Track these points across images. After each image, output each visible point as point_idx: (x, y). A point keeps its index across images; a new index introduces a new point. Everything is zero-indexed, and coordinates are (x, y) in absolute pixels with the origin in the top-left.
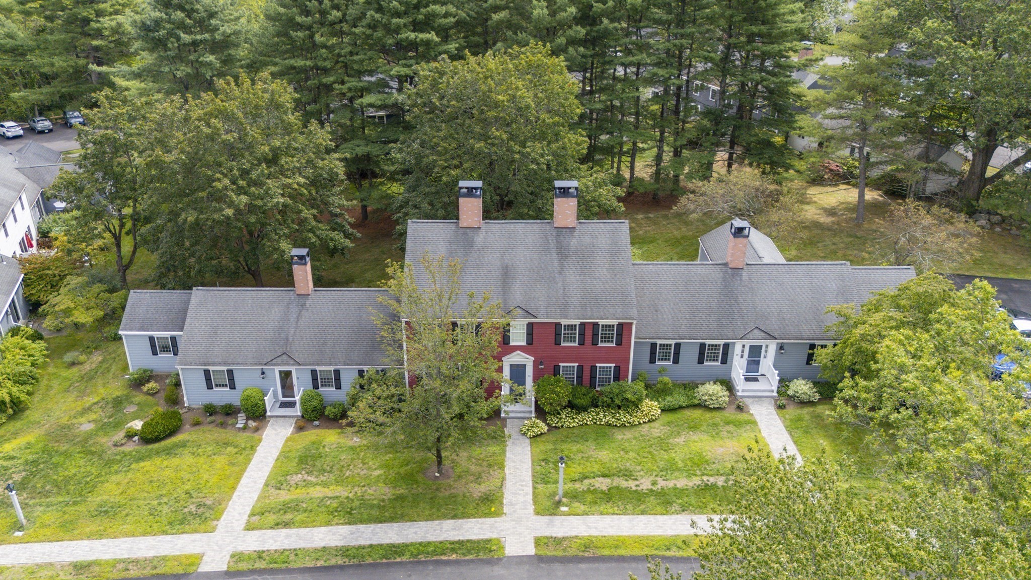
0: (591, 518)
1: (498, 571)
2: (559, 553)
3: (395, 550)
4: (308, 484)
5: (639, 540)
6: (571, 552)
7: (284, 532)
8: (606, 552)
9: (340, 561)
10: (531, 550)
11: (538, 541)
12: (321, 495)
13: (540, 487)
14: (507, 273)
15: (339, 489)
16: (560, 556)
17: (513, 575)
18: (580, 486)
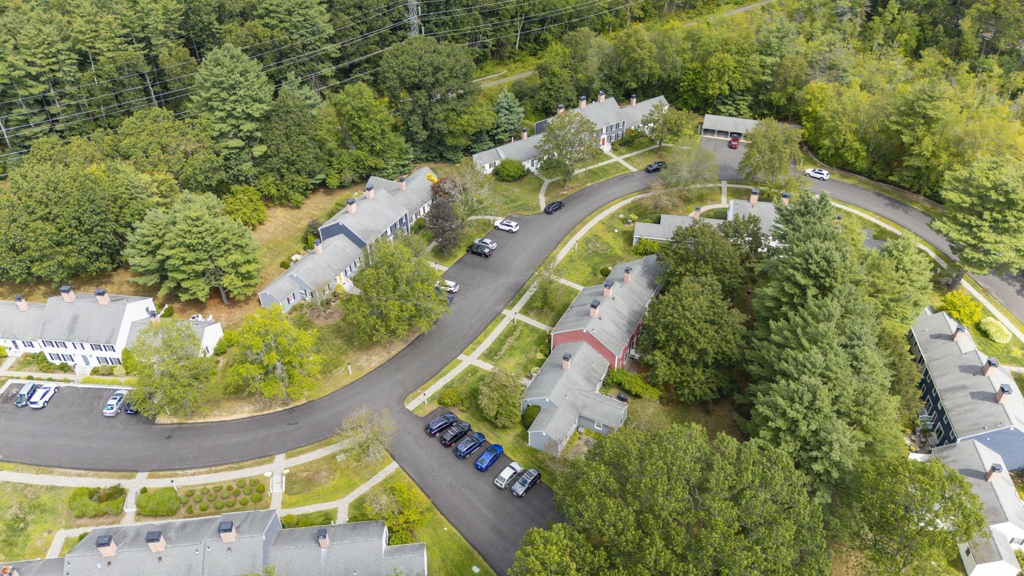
1: (501, 307)
5: (492, 330)
6: (497, 319)
10: (503, 313)
11: (505, 316)
13: (524, 323)
16: (497, 317)
17: (498, 309)
18: (519, 330)
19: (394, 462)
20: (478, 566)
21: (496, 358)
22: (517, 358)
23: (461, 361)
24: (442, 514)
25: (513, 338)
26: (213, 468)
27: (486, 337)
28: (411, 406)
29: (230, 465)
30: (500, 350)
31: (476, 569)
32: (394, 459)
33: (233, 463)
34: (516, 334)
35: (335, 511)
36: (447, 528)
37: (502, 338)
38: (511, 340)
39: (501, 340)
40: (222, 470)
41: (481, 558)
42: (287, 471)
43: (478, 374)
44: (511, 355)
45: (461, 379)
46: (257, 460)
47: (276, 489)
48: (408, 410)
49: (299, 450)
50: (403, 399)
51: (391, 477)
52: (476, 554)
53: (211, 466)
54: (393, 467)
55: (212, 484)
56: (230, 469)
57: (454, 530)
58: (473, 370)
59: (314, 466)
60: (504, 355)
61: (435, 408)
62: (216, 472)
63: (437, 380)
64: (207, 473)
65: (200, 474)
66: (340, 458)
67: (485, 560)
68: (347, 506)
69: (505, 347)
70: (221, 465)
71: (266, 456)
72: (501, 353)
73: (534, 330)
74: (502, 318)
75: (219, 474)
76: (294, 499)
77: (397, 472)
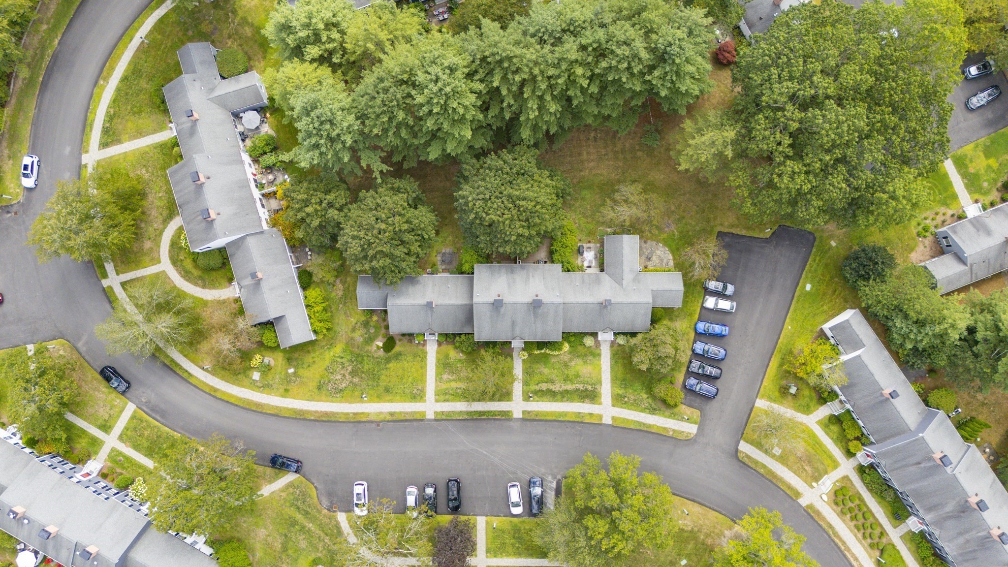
0: (540, 403)
1: (512, 423)
2: (529, 418)
3: (481, 413)
4: (450, 381)
5: (552, 413)
6: (533, 417)
7: (447, 403)
8: (542, 418)
9: (466, 417)
10: (521, 416)
11: (524, 412)
12: (455, 387)
13: (525, 387)
14: (513, 323)
15: (460, 384)
16: (529, 419)
17: (516, 425)
18: (537, 388)
19: (756, 405)
20: (805, 286)
21: (589, 388)
22: (578, 368)
23: (613, 418)
24: (779, 338)
25: (552, 387)
26: (843, 548)
27: (566, 414)
28: (691, 429)
29: (832, 536)
30: (577, 390)
31: (808, 287)
32: (753, 406)
33: (830, 537)
34: (544, 387)
35: (819, 423)
36: (788, 327)
37: (559, 397)
38: (556, 388)
39: (565, 395)
40: (840, 539)
41: (798, 288)
42: (814, 484)
43: (621, 392)
44: (577, 376)
45: (635, 405)
46: (816, 518)
47: (828, 483)
48: (699, 429)
49: (788, 492)
50: (689, 442)
51: (770, 399)
52: (797, 294)
53: (842, 552)
54: (761, 403)
55: (856, 536)
56: (836, 534)
57: (788, 320)
58: (619, 400)
59: (795, 467)
60: (581, 382)
61: (684, 406)
62: (844, 543)
63: (650, 426)
64: (849, 550)
65: (853, 555)
66: (777, 451)
67: (798, 284)
68: (811, 416)
69: (569, 387)
70: (836, 545)
71: (809, 514)
72: (580, 387)
73: (528, 373)
74: (529, 412)
75: (845, 538)
76: (828, 462)
77: (762, 397)
